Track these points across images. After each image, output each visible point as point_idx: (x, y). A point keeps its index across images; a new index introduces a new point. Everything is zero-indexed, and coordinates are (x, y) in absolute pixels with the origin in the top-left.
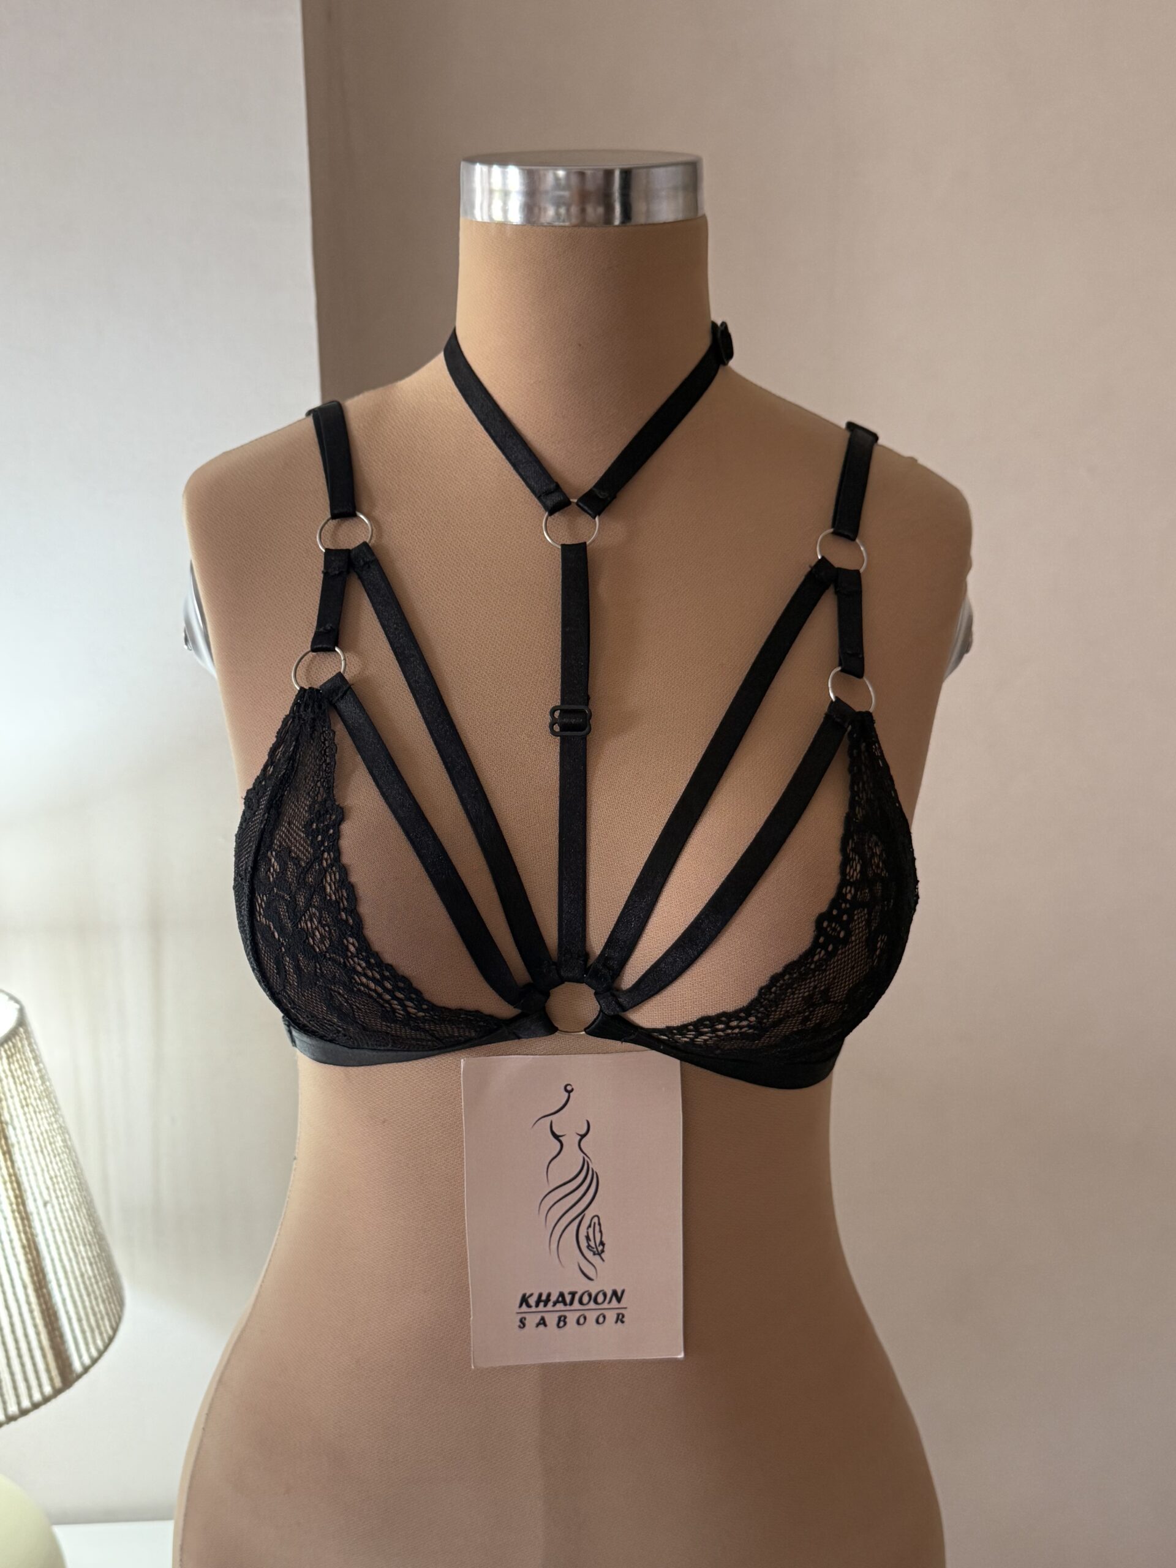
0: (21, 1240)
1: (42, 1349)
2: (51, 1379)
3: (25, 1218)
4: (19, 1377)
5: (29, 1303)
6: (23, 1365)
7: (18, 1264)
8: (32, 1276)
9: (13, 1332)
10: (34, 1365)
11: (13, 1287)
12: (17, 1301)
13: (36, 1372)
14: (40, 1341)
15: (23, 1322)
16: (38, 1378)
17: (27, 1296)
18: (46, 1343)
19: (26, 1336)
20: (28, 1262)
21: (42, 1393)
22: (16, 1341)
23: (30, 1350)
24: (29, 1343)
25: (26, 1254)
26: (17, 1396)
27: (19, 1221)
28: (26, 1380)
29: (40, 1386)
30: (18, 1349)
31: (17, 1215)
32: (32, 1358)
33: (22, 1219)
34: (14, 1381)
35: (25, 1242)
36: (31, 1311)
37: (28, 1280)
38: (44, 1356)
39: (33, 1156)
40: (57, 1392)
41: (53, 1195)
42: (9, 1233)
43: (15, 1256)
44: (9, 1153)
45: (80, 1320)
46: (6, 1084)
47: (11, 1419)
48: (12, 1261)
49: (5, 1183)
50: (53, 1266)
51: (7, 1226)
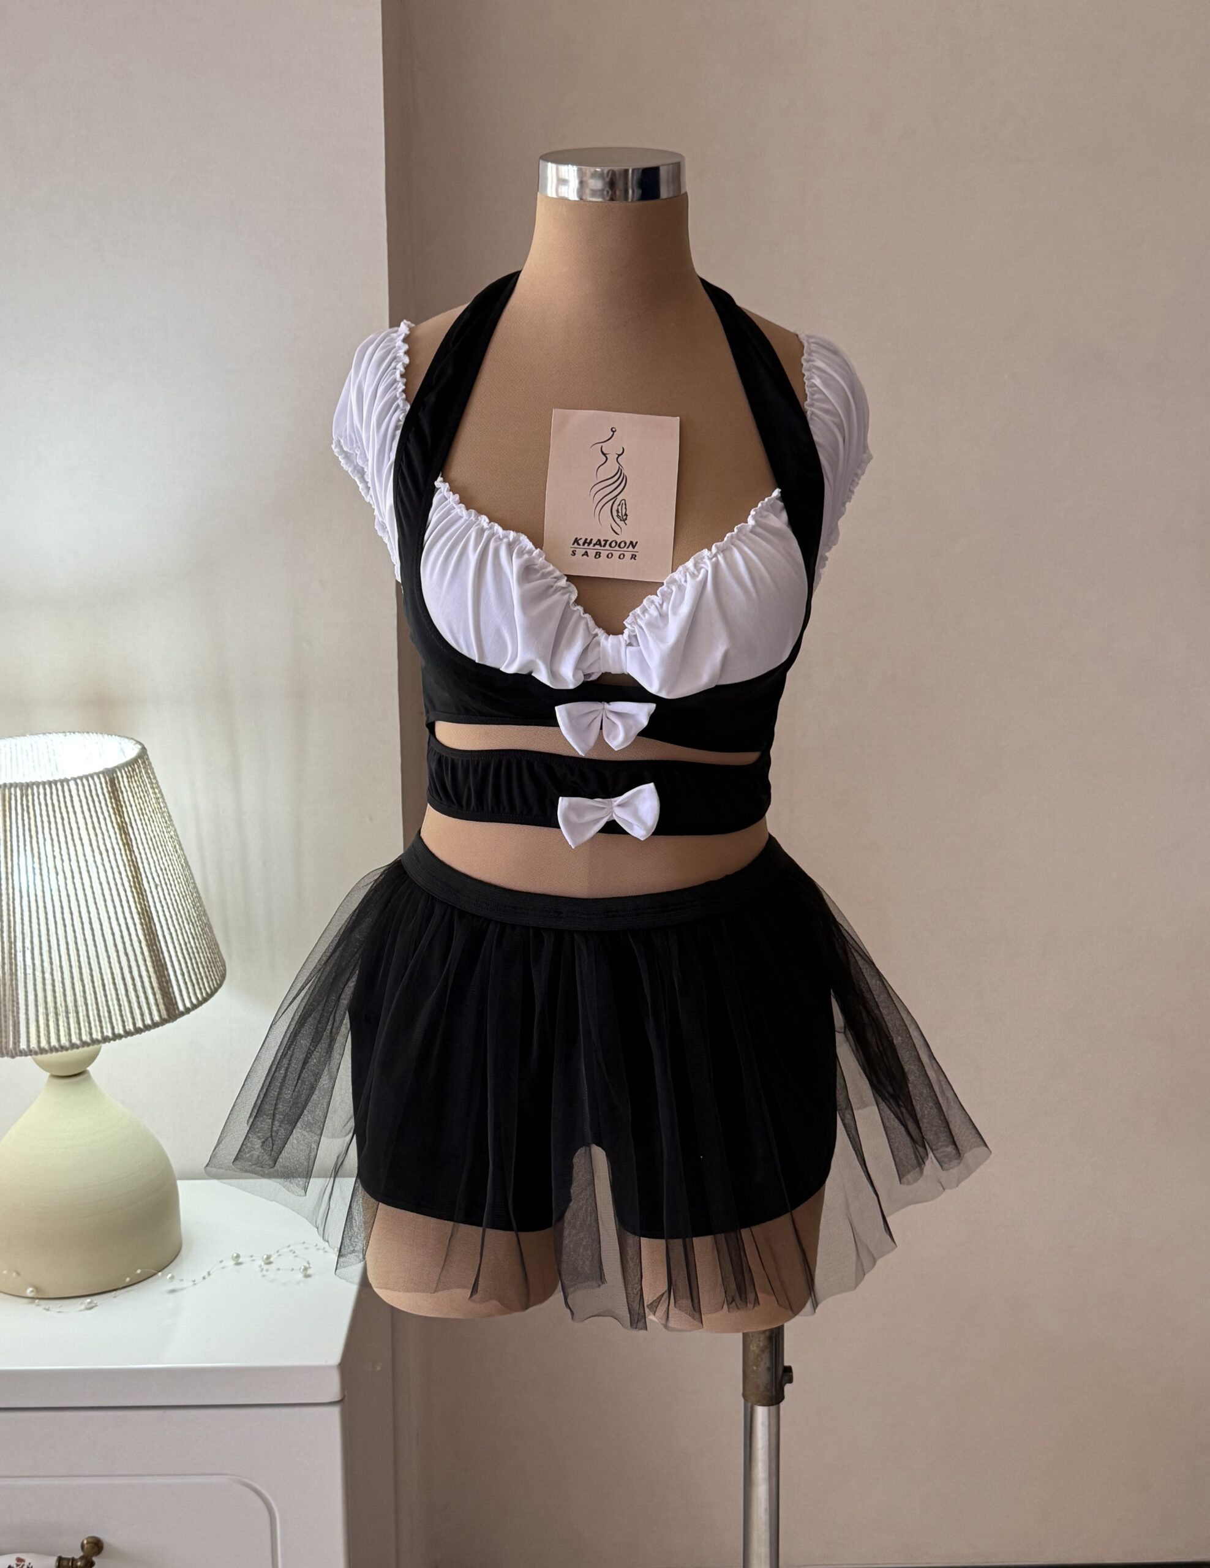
0: (137, 908)
1: (153, 988)
2: (159, 1011)
3: (141, 893)
4: (135, 1005)
5: (143, 953)
6: (138, 997)
7: (135, 925)
8: (145, 935)
9: (131, 972)
10: (147, 998)
11: (131, 940)
12: (134, 950)
13: (148, 1003)
14: (151, 982)
15: (138, 966)
16: (149, 1009)
17: (141, 948)
18: (155, 985)
19: (141, 976)
20: (142, 924)
21: (152, 1020)
22: (133, 979)
23: (143, 987)
24: (142, 982)
25: (140, 919)
26: (133, 1018)
27: (135, 895)
28: (140, 1008)
29: (151, 1014)
30: (134, 985)
31: (133, 889)
32: (145, 993)
33: (138, 893)
34: (131, 1008)
35: (140, 910)
36: (145, 960)
37: (142, 937)
38: (154, 994)
39: (147, 850)
40: (164, 1022)
41: (163, 882)
42: (128, 902)
43: (133, 918)
44: (128, 845)
45: (183, 975)
46: (126, 796)
47: (128, 1034)
48: (130, 921)
49: (125, 866)
50: (163, 932)
51: (127, 896)
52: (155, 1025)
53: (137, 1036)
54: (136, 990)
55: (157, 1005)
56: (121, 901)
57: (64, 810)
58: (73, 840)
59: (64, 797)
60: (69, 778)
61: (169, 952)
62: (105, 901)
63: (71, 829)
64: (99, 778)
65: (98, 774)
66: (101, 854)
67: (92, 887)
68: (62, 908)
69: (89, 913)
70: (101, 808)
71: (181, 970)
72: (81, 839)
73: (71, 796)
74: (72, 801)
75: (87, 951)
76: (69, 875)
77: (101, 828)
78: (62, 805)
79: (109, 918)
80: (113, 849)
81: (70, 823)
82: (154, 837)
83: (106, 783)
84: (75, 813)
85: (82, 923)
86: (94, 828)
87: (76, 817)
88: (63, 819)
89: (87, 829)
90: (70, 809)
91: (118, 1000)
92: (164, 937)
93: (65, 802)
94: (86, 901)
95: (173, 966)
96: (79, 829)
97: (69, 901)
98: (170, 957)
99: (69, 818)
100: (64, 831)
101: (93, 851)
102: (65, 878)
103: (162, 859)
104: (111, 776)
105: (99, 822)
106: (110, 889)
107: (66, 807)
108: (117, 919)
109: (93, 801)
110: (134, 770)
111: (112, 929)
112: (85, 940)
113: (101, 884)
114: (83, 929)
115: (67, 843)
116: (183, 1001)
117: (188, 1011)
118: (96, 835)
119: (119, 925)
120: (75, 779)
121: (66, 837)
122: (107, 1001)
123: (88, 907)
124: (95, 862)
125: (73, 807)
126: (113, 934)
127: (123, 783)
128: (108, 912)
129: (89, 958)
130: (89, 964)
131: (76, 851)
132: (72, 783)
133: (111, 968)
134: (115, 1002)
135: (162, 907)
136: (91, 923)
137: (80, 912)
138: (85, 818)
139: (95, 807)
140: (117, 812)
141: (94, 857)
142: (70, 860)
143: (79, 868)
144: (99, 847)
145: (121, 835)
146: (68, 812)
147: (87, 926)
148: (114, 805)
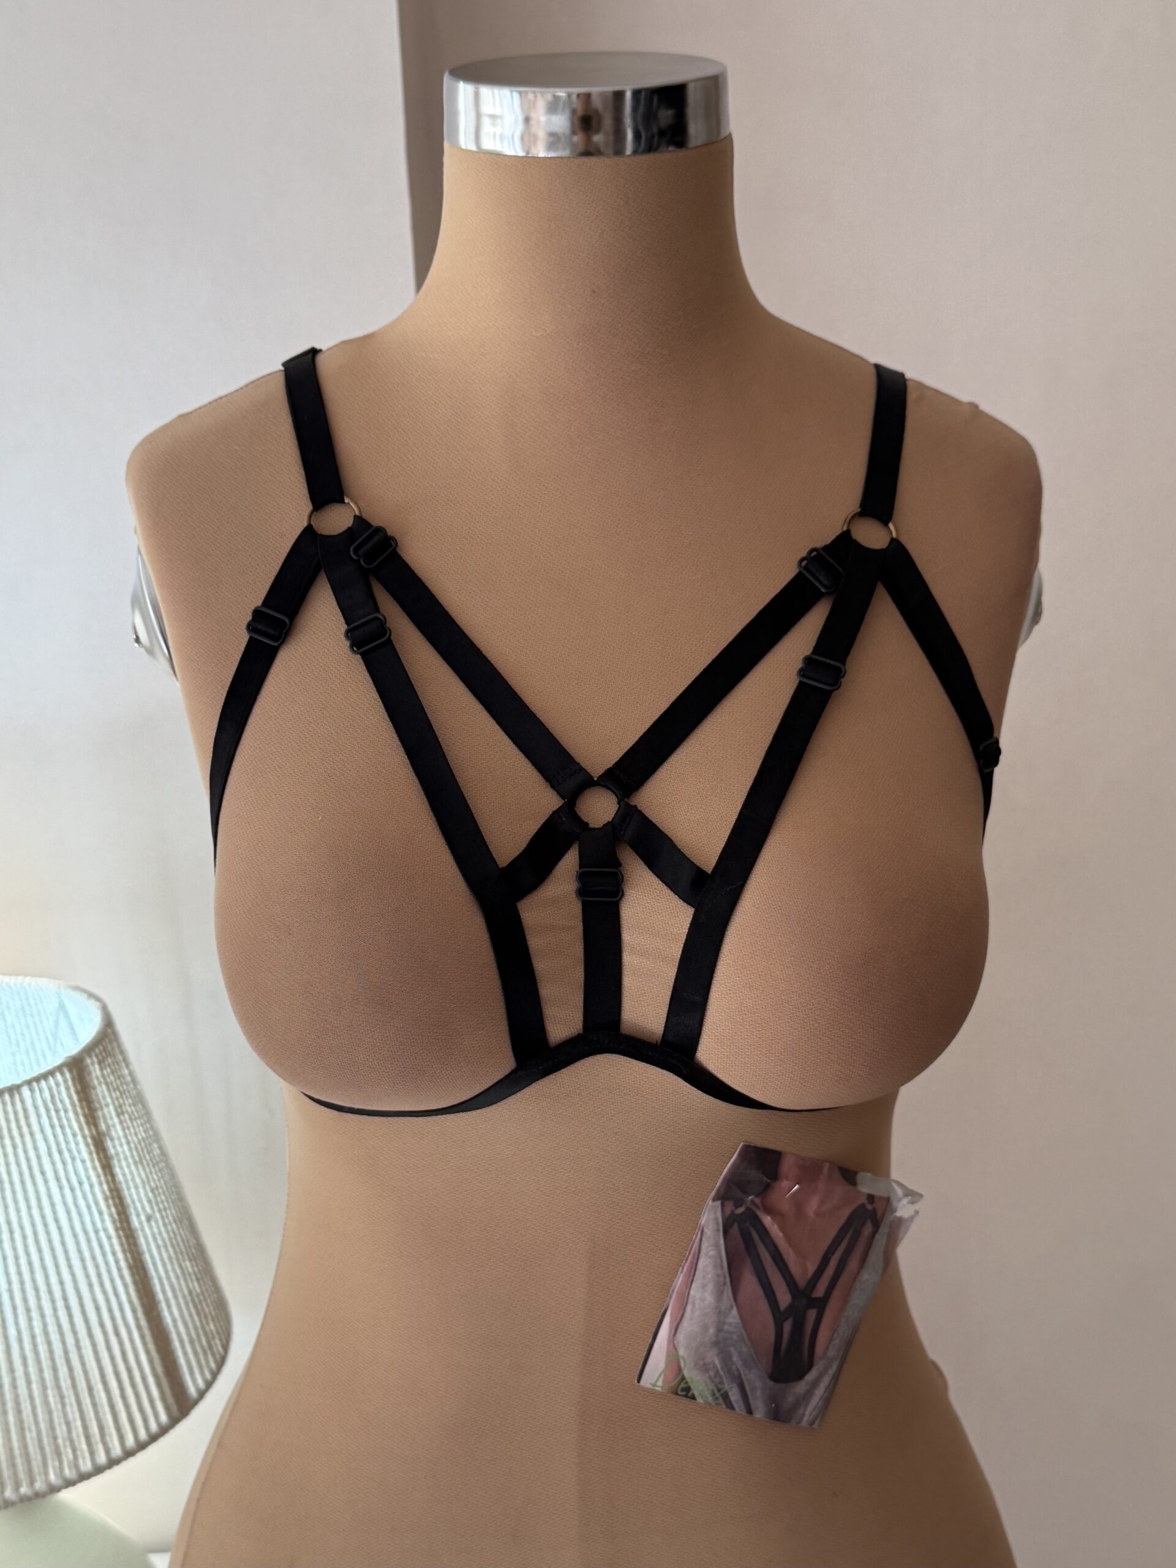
0: (126, 1259)
1: (156, 1376)
2: (167, 1409)
3: (129, 1236)
5: (139, 1327)
6: (138, 1396)
8: (140, 1298)
9: (126, 1359)
10: (148, 1393)
11: (123, 1312)
12: (128, 1328)
13: (152, 1402)
14: (153, 1369)
15: (135, 1348)
16: (154, 1408)
19: (139, 1362)
20: (135, 1282)
21: (159, 1424)
22: (129, 1370)
23: (143, 1378)
24: (141, 1370)
25: (132, 1274)
26: (134, 1428)
27: (124, 1239)
28: (142, 1411)
29: (156, 1416)
30: (132, 1379)
31: (120, 1231)
32: (146, 1385)
34: (128, 1413)
35: (130, 1260)
37: (136, 1303)
38: (159, 1384)
39: (133, 1168)
40: (174, 1421)
41: (155, 1208)
42: (114, 1254)
43: (122, 1277)
44: (107, 1166)
45: (192, 1342)
46: (101, 1092)
47: (128, 1454)
48: (118, 1282)
49: (106, 1199)
50: (162, 1285)
51: (112, 1246)
52: (164, 1430)
53: (141, 1456)
54: (134, 1386)
55: (163, 1399)
56: (104, 1255)
57: (15, 1133)
58: (32, 1176)
59: (16, 1113)
60: (18, 1082)
61: (171, 1313)
62: (83, 1260)
63: (28, 1160)
64: (62, 1074)
65: (59, 1068)
66: (72, 1190)
67: (63, 1244)
68: (22, 1283)
69: (62, 1283)
70: (68, 1120)
71: (189, 1334)
72: (43, 1173)
73: (25, 1110)
74: (27, 1117)
75: (64, 1343)
76: (29, 1231)
77: (70, 1151)
78: (13, 1125)
79: (91, 1286)
80: (88, 1178)
81: (25, 1151)
82: (140, 1143)
83: (73, 1079)
84: (32, 1134)
85: (53, 1301)
86: (60, 1153)
87: (34, 1141)
88: (14, 1147)
89: (50, 1155)
90: (25, 1130)
91: (112, 1406)
92: (164, 1292)
93: (17, 1121)
94: (57, 1266)
95: (179, 1334)
96: (39, 1157)
97: (32, 1272)
98: (174, 1321)
99: (24, 1144)
100: (18, 1165)
101: (61, 1188)
102: (24, 1237)
103: (151, 1172)
104: (76, 1066)
105: (67, 1143)
106: (89, 1241)
107: (19, 1128)
108: (102, 1284)
109: (57, 1111)
110: (105, 1050)
111: (95, 1301)
112: (59, 1326)
113: (75, 1236)
114: (55, 1310)
115: (23, 1182)
116: (194, 1381)
117: (202, 1394)
118: (64, 1163)
119: (104, 1292)
120: (29, 1083)
121: (21, 1174)
122: (96, 1413)
123: (59, 1274)
124: (65, 1203)
125: (29, 1126)
126: (98, 1309)
127: (95, 1071)
128: (87, 1276)
129: (66, 1352)
130: (68, 1361)
131: (37, 1192)
132: (25, 1091)
133: (98, 1360)
134: (107, 1409)
135: (158, 1247)
136: (65, 1299)
137: (48, 1285)
138: (46, 1140)
139: (59, 1119)
140: (90, 1120)
141: (63, 1196)
142: (29, 1208)
143: (43, 1217)
144: (68, 1181)
145: (98, 1154)
146: (22, 1136)
147: (60, 1304)
148: (86, 1111)
